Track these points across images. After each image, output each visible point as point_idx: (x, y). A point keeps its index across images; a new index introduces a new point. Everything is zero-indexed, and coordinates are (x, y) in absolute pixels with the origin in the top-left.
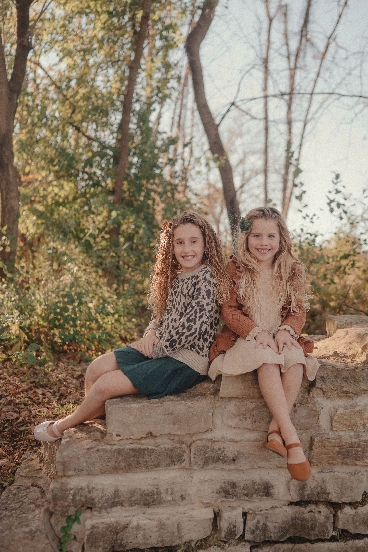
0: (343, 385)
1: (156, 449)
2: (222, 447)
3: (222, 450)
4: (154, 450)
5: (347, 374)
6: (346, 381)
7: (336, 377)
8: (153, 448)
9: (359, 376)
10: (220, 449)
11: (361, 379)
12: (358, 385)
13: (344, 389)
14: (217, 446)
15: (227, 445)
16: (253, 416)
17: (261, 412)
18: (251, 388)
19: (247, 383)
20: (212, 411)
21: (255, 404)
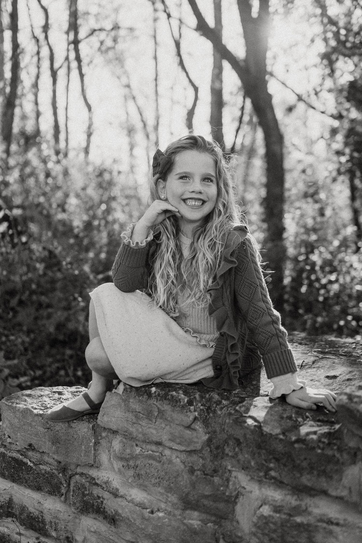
0: (272, 465)
1: (34, 467)
2: (101, 496)
3: (101, 499)
4: (31, 468)
5: (280, 448)
6: (277, 460)
7: (259, 447)
8: (32, 465)
9: (302, 458)
10: (99, 497)
11: (305, 464)
12: (298, 475)
13: (273, 473)
14: (96, 491)
15: (106, 495)
16: (137, 467)
17: (148, 465)
18: (134, 423)
19: (130, 415)
20: (93, 440)
21: (139, 450)
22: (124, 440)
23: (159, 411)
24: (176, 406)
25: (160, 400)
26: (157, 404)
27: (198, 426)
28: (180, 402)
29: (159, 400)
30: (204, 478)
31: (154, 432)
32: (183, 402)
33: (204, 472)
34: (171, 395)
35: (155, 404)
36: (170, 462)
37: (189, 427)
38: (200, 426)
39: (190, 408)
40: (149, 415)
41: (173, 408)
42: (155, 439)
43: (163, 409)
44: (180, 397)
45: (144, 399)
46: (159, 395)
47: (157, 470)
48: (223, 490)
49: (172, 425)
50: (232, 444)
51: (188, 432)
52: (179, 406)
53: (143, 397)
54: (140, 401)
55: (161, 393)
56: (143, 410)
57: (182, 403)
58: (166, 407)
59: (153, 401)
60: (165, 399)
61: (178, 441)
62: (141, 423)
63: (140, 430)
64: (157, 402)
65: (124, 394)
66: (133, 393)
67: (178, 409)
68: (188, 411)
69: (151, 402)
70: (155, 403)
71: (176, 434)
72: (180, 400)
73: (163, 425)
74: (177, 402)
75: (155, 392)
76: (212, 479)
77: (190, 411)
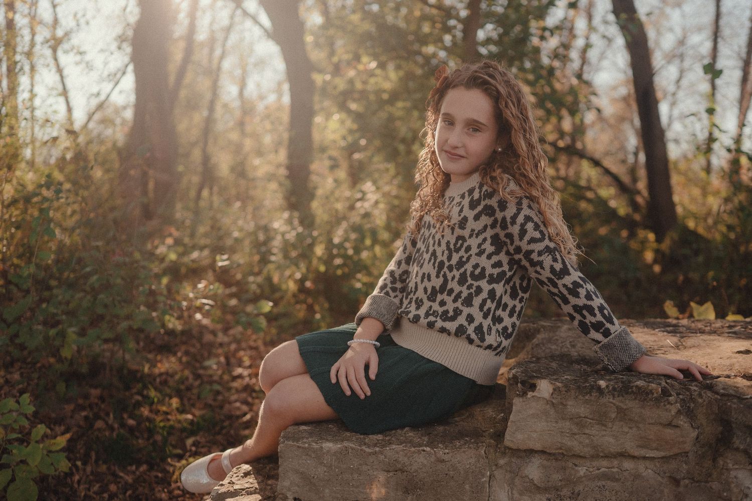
16: (579, 494)
17: (597, 488)
18: (575, 434)
19: (568, 423)
20: (489, 473)
21: (584, 471)
22: (545, 462)
23: (620, 410)
24: (645, 399)
25: (618, 396)
26: (614, 401)
27: (682, 421)
28: (653, 394)
29: (616, 396)
30: (698, 486)
31: (611, 440)
32: (657, 393)
33: (693, 479)
34: (637, 386)
35: (611, 403)
36: (637, 476)
37: (669, 425)
38: (685, 420)
39: (668, 400)
40: (601, 419)
41: (642, 403)
42: (614, 449)
43: (625, 407)
44: (650, 388)
45: (593, 398)
46: (614, 389)
47: (614, 492)
48: (726, 496)
49: (641, 425)
50: (741, 434)
51: (669, 431)
52: (651, 400)
53: (591, 395)
54: (586, 402)
55: (616, 386)
56: (591, 414)
57: (655, 395)
58: (631, 404)
59: (607, 399)
60: (627, 393)
61: (654, 445)
62: (587, 431)
63: (587, 441)
64: (613, 399)
65: (555, 396)
66: (573, 392)
67: (652, 403)
68: (666, 404)
69: (604, 400)
70: (611, 400)
71: (651, 437)
72: (651, 391)
73: (626, 429)
74: (647, 394)
75: (607, 386)
76: (708, 485)
77: (669, 403)
